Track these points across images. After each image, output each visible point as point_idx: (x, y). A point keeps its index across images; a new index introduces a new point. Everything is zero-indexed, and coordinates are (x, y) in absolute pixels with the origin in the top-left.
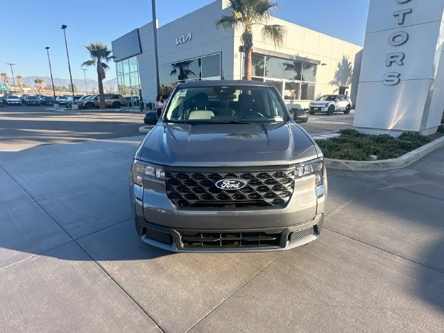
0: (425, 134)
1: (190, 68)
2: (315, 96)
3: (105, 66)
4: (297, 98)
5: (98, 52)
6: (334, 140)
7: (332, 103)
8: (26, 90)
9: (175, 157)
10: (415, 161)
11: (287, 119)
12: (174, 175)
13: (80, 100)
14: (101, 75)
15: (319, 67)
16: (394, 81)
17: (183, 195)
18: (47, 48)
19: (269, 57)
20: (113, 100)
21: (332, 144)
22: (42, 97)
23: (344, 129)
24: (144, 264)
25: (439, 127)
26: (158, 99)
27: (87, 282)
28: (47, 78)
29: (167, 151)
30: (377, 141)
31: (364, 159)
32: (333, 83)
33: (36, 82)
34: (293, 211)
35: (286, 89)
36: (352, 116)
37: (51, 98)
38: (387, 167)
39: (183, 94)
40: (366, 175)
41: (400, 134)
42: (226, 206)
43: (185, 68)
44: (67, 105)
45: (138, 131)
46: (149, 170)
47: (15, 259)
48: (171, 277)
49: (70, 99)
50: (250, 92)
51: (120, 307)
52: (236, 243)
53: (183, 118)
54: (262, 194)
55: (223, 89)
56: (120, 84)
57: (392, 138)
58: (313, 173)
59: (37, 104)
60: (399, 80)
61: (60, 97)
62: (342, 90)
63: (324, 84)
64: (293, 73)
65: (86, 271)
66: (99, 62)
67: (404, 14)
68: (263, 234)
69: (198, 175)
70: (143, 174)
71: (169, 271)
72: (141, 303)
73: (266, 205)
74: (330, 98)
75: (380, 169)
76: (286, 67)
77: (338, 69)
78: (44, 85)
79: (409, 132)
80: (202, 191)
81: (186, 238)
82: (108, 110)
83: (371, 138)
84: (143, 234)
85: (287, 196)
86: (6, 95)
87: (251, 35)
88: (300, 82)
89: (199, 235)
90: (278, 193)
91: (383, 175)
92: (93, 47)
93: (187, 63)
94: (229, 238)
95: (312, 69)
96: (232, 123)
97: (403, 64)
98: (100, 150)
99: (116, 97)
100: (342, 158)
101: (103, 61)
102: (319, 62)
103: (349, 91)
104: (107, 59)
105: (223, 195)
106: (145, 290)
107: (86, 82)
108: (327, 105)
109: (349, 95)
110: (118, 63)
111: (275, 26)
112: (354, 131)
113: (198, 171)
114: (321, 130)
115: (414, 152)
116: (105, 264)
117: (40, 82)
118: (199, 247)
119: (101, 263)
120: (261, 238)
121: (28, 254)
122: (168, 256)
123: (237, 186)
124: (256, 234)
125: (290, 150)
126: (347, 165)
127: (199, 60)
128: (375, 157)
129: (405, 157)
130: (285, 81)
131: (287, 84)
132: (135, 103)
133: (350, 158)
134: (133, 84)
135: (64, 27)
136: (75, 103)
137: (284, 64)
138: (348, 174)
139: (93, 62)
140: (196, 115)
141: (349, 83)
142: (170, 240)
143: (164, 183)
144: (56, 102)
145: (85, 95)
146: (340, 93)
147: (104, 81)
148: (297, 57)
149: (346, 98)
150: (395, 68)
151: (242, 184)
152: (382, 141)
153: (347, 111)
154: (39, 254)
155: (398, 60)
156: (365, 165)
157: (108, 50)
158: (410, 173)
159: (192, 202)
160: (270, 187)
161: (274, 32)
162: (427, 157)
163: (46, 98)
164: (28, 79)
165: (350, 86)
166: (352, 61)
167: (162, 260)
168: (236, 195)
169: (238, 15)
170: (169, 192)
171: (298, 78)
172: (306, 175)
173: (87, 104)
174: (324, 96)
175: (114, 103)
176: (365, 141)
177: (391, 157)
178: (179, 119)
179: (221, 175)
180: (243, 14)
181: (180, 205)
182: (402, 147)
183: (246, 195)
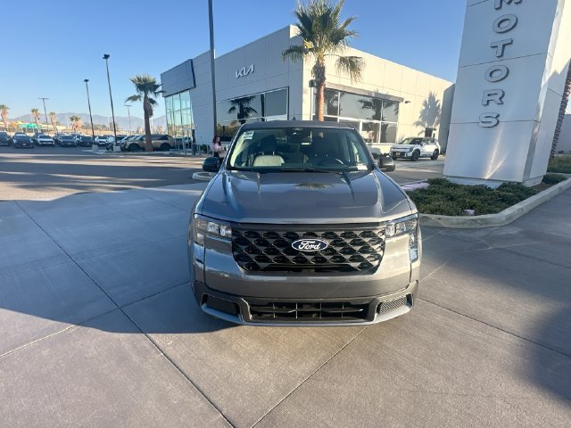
0: (529, 184)
1: (252, 104)
2: (398, 139)
3: (153, 102)
4: (375, 141)
5: (145, 86)
6: (422, 190)
7: (417, 147)
8: (60, 129)
9: (243, 212)
10: (518, 216)
11: (371, 167)
12: (243, 234)
13: (123, 141)
14: (148, 113)
15: (402, 105)
16: (493, 122)
17: (253, 256)
18: (86, 81)
19: (343, 93)
20: (162, 142)
21: (420, 195)
22: (79, 137)
23: (433, 177)
24: (202, 338)
25: (545, 177)
26: (215, 141)
27: (135, 358)
28: (85, 115)
29: (234, 204)
30: (473, 193)
31: (458, 215)
32: (418, 124)
33: (72, 119)
34: (383, 277)
35: (363, 130)
36: (441, 163)
37: (89, 138)
38: (487, 223)
39: (249, 136)
40: (462, 233)
41: (498, 184)
42: (304, 271)
43: (246, 105)
44: (108, 147)
45: (191, 178)
46: (212, 227)
47: (51, 330)
48: (236, 354)
49: (111, 140)
50: (322, 135)
51: (176, 391)
52: (314, 315)
53: (247, 165)
54: (347, 257)
55: (297, 131)
56: (170, 122)
57: (490, 189)
58: (406, 232)
59: (73, 145)
60: (498, 122)
61: (100, 138)
62: (429, 132)
63: (407, 125)
64: (372, 112)
65: (135, 346)
66: (146, 97)
67: (504, 46)
68: (347, 304)
69: (272, 234)
70: (204, 232)
71: (234, 347)
72: (201, 386)
73: (351, 270)
74: (415, 141)
75: (478, 226)
76: (362, 104)
77: (424, 108)
78: (81, 122)
79: (510, 182)
80: (275, 252)
81: (255, 308)
82: (156, 152)
83: (465, 190)
84: (203, 303)
85: (376, 260)
86: (37, 134)
87: (323, 68)
88: (380, 122)
89: (270, 304)
90: (365, 256)
91: (482, 233)
92: (139, 80)
93: (247, 100)
94: (306, 309)
95: (394, 107)
96: (307, 171)
97: (502, 103)
98: (147, 200)
99: (165, 137)
100: (432, 212)
101: (151, 96)
102: (402, 100)
103: (436, 133)
104: (155, 93)
105: (301, 258)
106: (205, 370)
107: (130, 120)
108: (411, 149)
109: (437, 137)
110: (167, 99)
111: (352, 57)
112: (445, 180)
113: (272, 228)
114: (406, 178)
115: (517, 207)
116: (156, 337)
117: (77, 119)
118: (271, 319)
119: (152, 336)
120: (344, 310)
121: (65, 324)
122: (231, 329)
123: (317, 248)
124: (338, 305)
125: (379, 205)
126: (439, 221)
127: (262, 96)
128: (472, 212)
129: (507, 212)
130: (362, 121)
131: (364, 124)
132: (187, 145)
133: (442, 212)
134: (185, 123)
135: (106, 57)
136: (117, 145)
137: (361, 101)
138: (440, 232)
139: (139, 97)
140: (263, 161)
141: (437, 124)
142: (236, 310)
143: (230, 242)
144: (96, 143)
145: (128, 135)
146: (426, 135)
147: (151, 119)
148: (376, 93)
149: (433, 141)
150: (493, 108)
151: (323, 245)
152: (478, 193)
153: (434, 157)
154: (78, 325)
155: (496, 98)
156: (461, 221)
157: (157, 83)
158: (514, 231)
159: (263, 265)
160: (357, 248)
161: (351, 64)
162: (532, 212)
163: (83, 137)
164: (62, 116)
165: (438, 127)
166: (440, 98)
167: (223, 333)
168: (316, 258)
169: (309, 45)
170: (236, 253)
171: (377, 117)
172: (398, 235)
173: (131, 145)
174: (408, 139)
175: (163, 144)
176: (460, 192)
177: (490, 212)
178: (243, 165)
179: (299, 233)
180: (315, 44)
181: (248, 268)
182: (503, 201)
183: (328, 257)
